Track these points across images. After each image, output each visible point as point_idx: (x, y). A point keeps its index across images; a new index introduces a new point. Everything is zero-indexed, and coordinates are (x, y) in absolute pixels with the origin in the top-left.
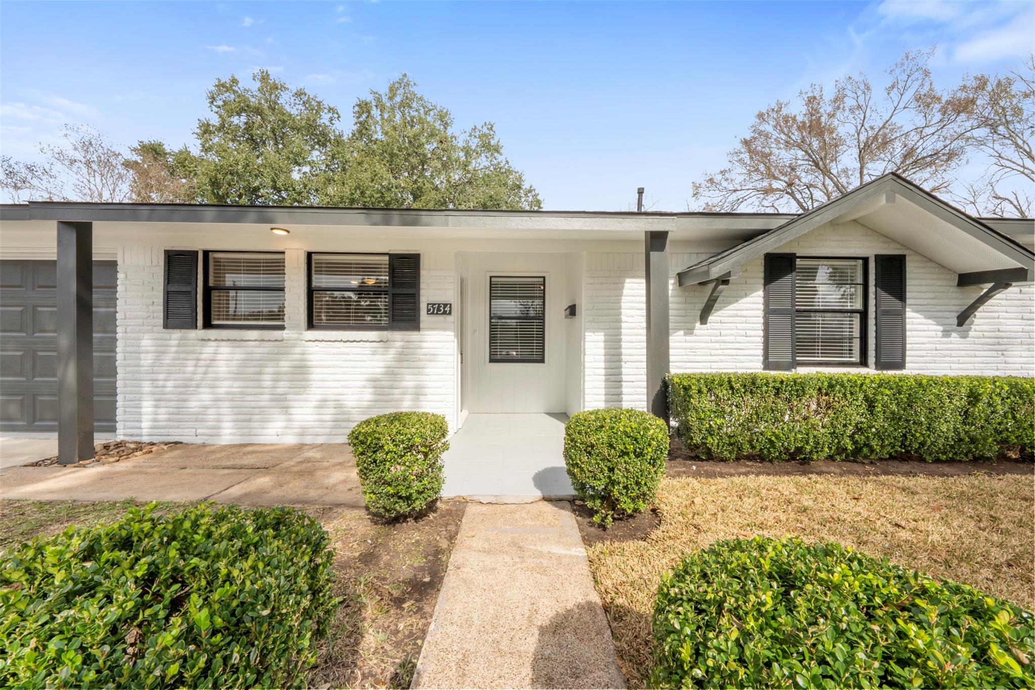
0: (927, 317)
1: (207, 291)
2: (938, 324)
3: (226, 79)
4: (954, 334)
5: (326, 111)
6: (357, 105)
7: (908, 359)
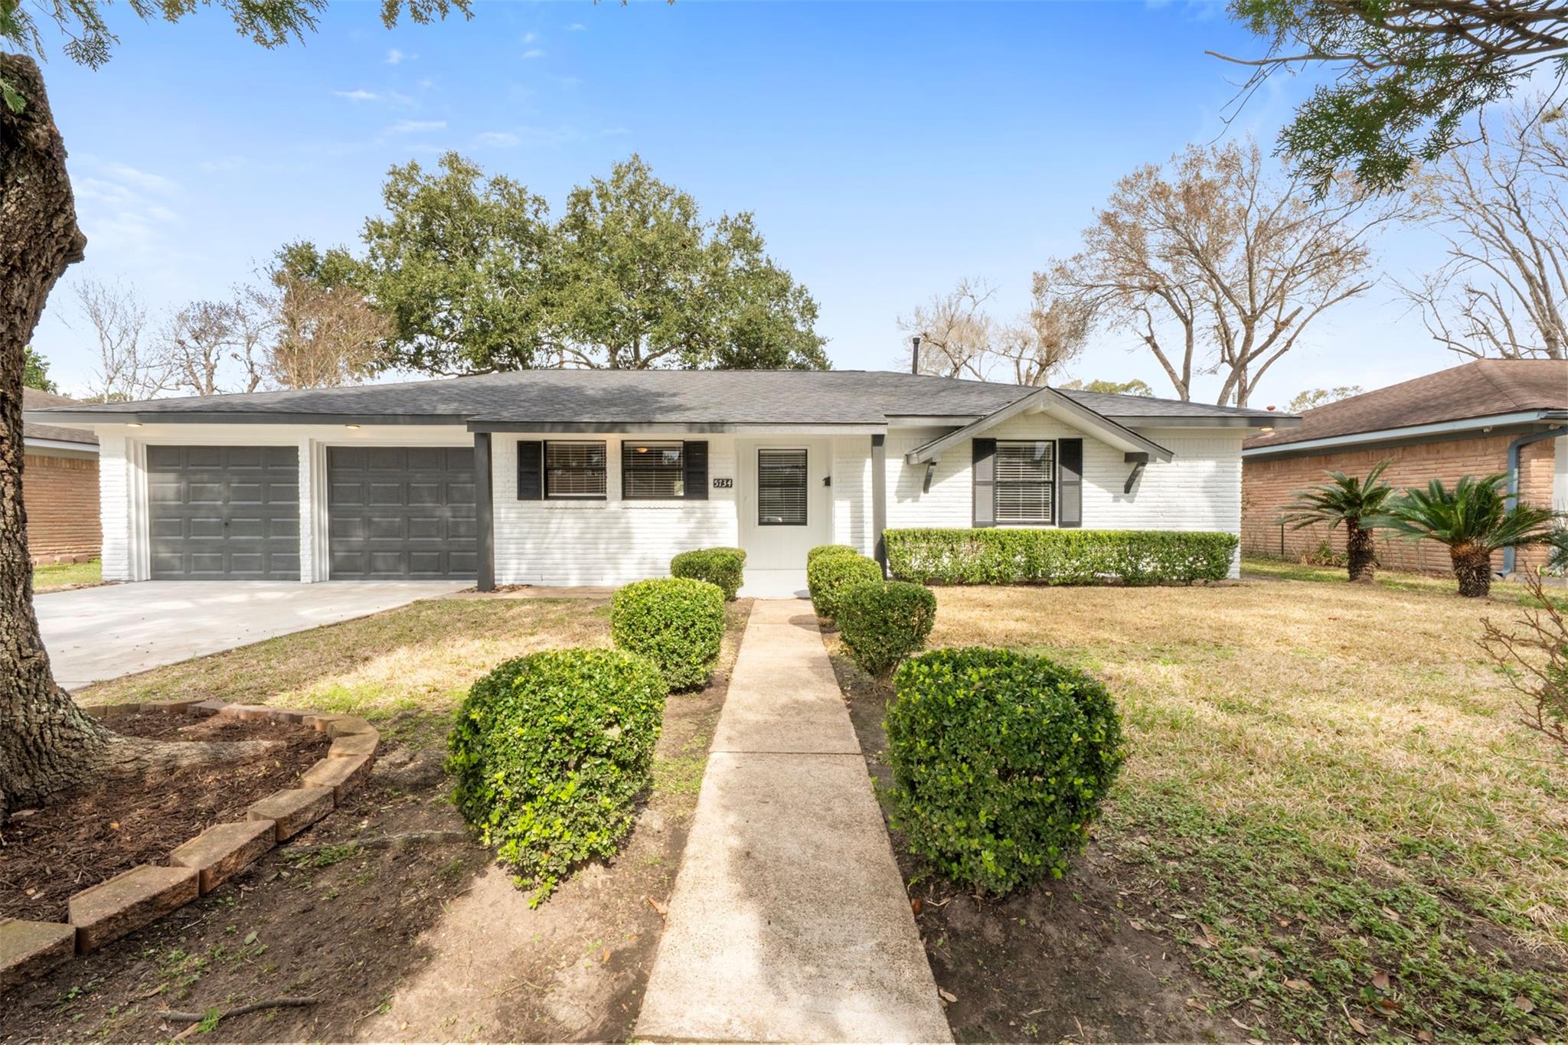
0: (1099, 486)
1: (546, 469)
3: (403, 165)
4: (1122, 499)
5: (530, 202)
6: (573, 195)
7: (1083, 519)
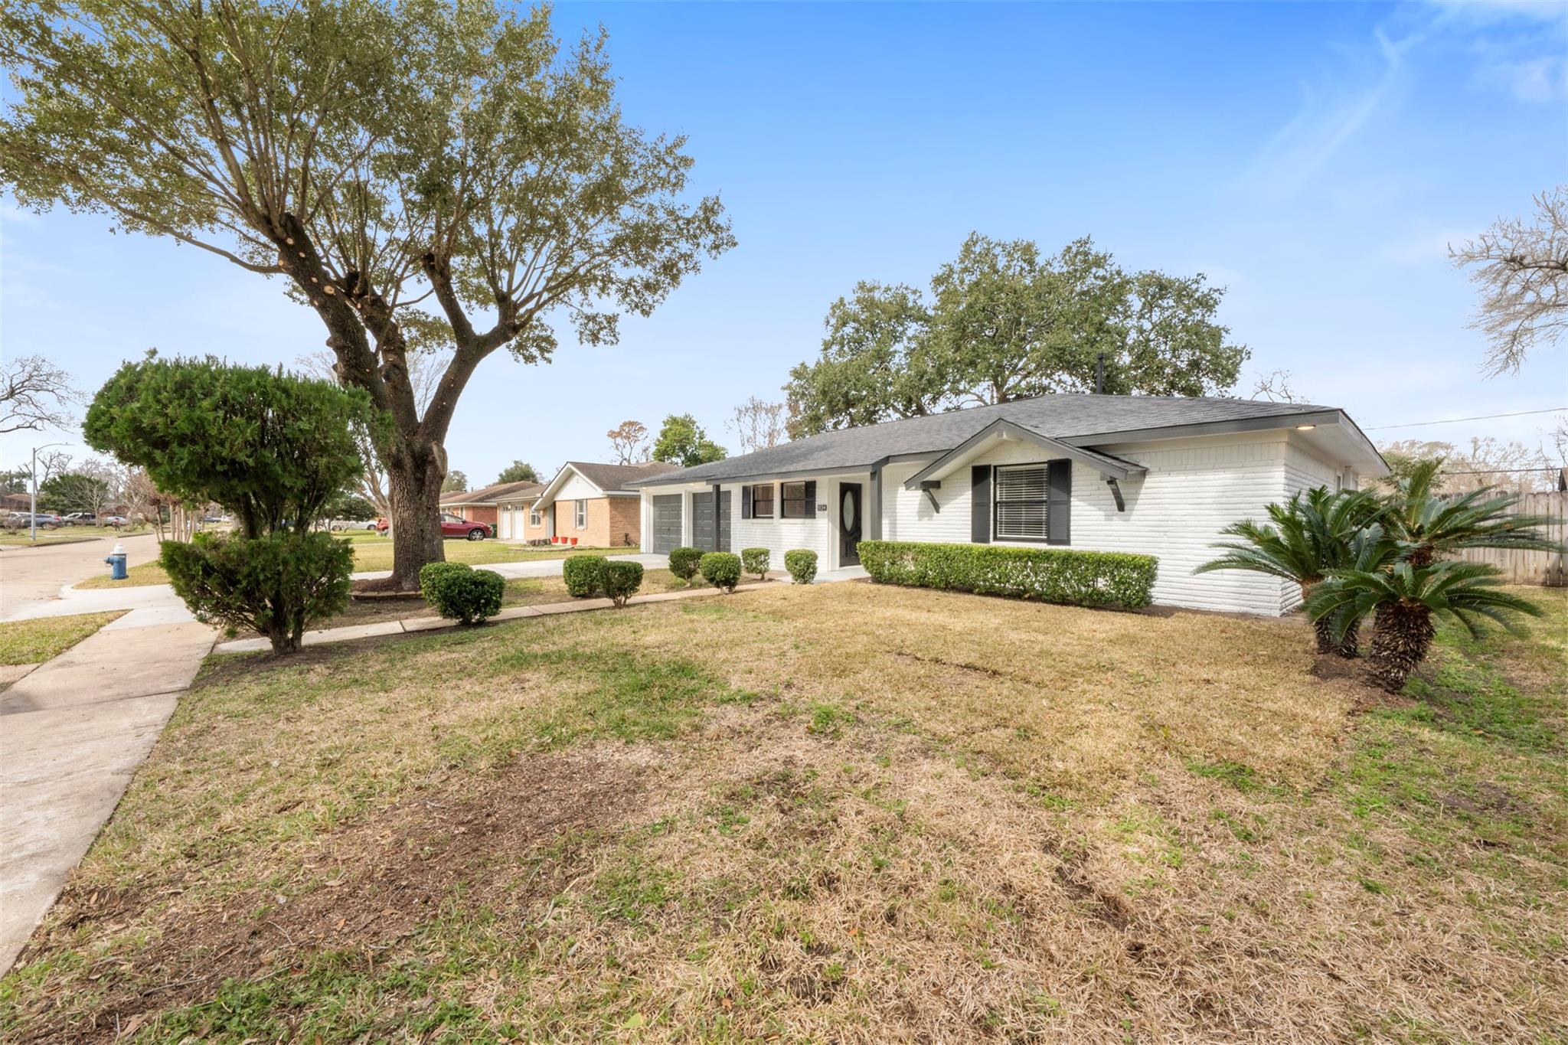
0: (1090, 505)
1: (754, 502)
2: (1100, 510)
4: (1115, 518)
7: (1072, 538)
